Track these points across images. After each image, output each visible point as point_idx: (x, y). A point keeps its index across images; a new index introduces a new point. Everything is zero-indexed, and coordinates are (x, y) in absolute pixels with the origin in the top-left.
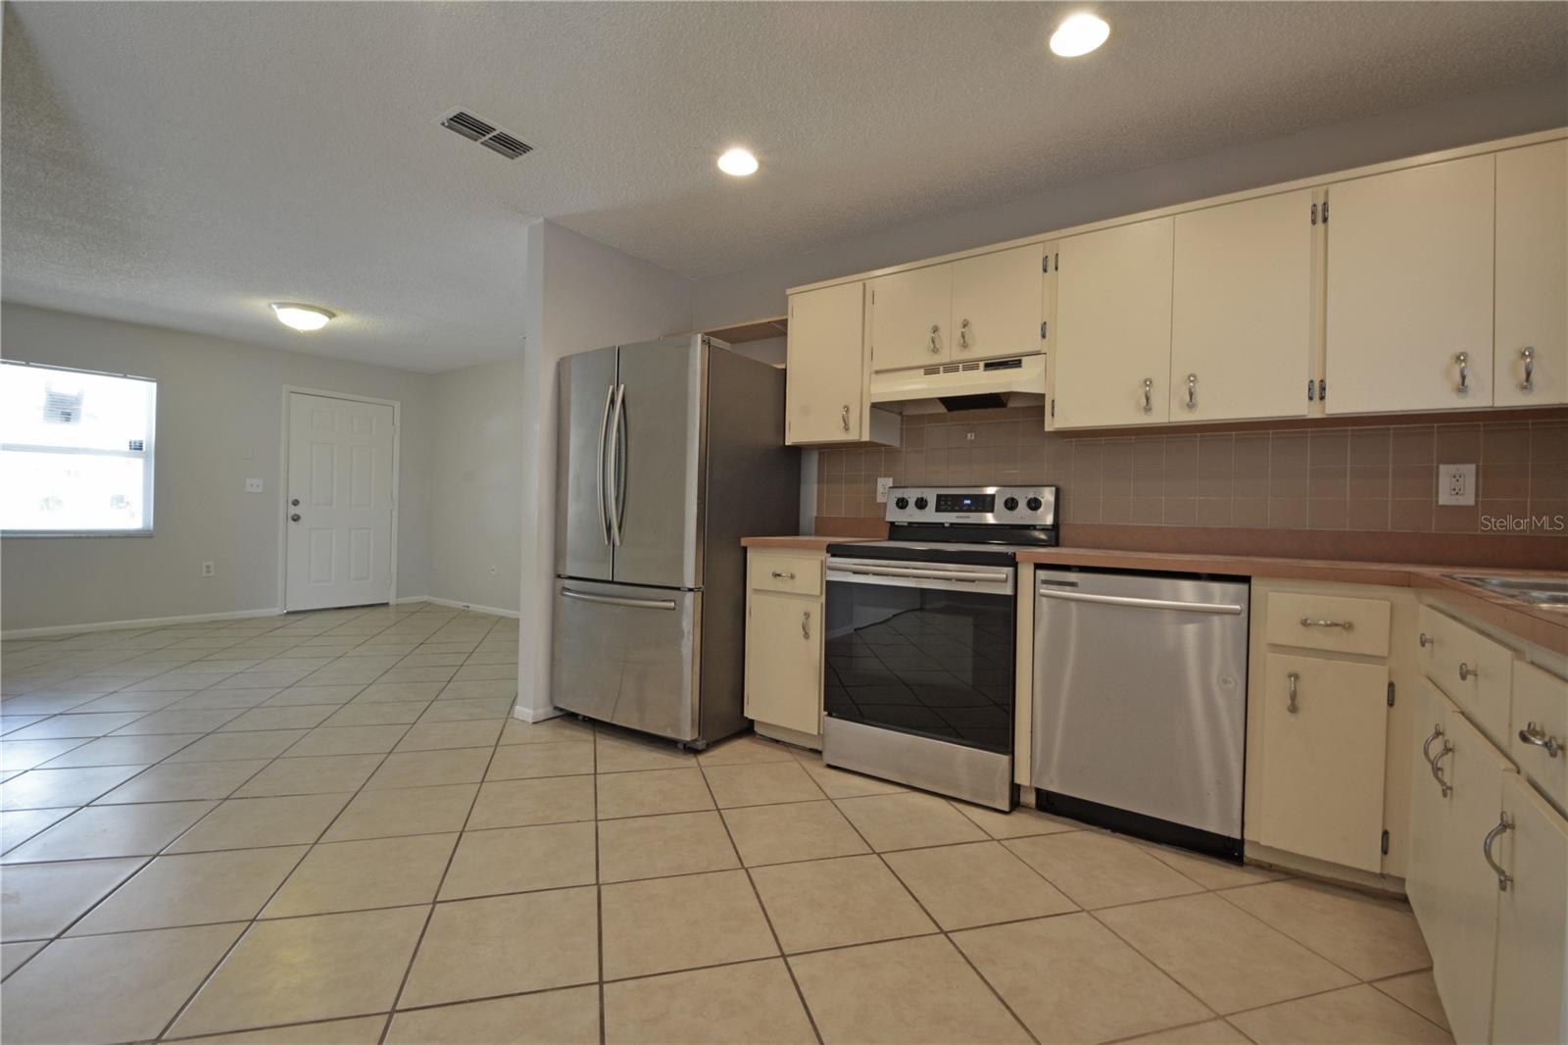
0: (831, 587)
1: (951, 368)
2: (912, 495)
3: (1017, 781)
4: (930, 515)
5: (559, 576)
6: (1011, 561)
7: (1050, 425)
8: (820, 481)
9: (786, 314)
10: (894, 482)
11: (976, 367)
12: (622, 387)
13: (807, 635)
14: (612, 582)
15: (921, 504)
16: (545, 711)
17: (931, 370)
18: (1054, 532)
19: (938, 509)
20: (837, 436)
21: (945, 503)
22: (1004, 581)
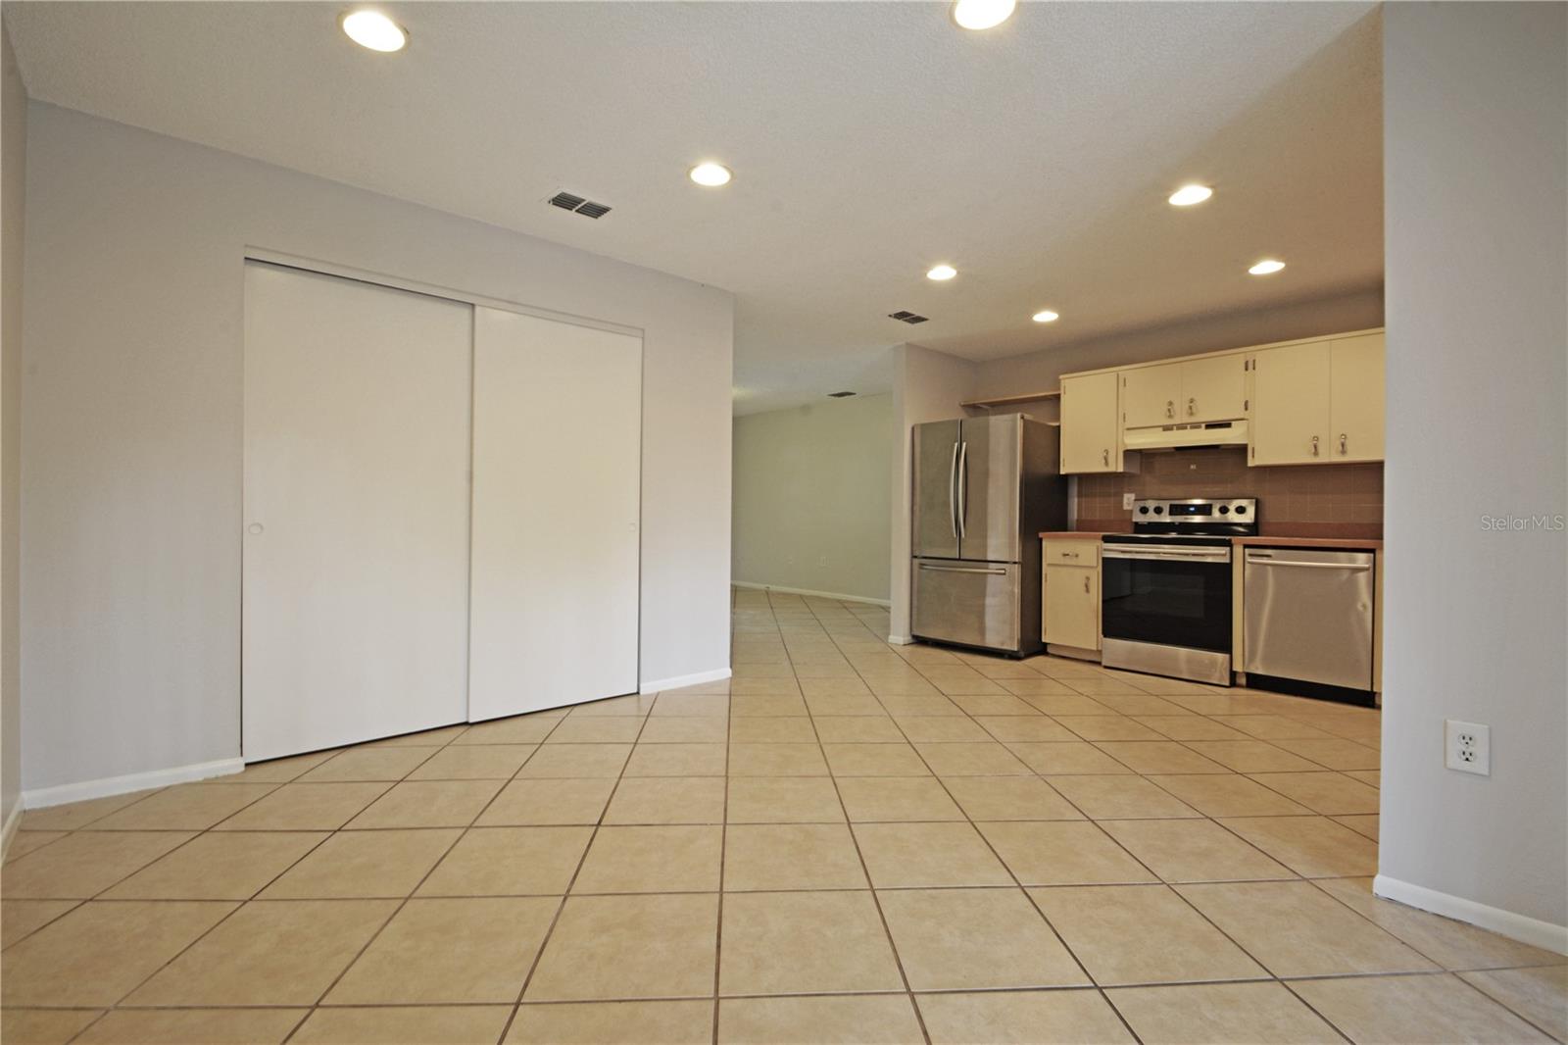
0: (1105, 561)
1: (1182, 427)
2: (1151, 505)
3: (1234, 669)
4: (1166, 518)
5: (916, 557)
6: (1229, 544)
7: (1251, 463)
8: (1080, 495)
9: (1059, 389)
10: (1136, 495)
11: (1199, 427)
12: (964, 444)
13: (1088, 591)
14: (959, 559)
15: (1158, 510)
16: (908, 639)
17: (1167, 428)
18: (1253, 529)
19: (1171, 514)
20: (1098, 467)
21: (1175, 510)
22: (1224, 555)
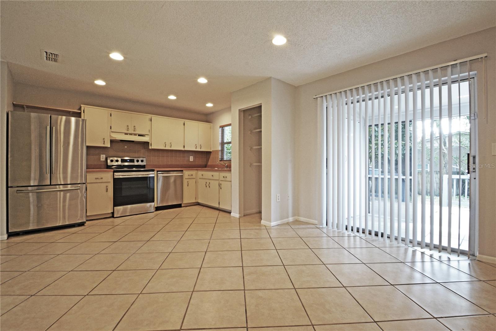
0: (115, 180)
1: (131, 134)
2: (115, 159)
3: (155, 206)
5: (10, 187)
6: (154, 171)
7: (150, 148)
10: (106, 155)
11: (136, 135)
12: (54, 127)
13: (107, 191)
17: (126, 134)
19: (122, 162)
20: (101, 145)
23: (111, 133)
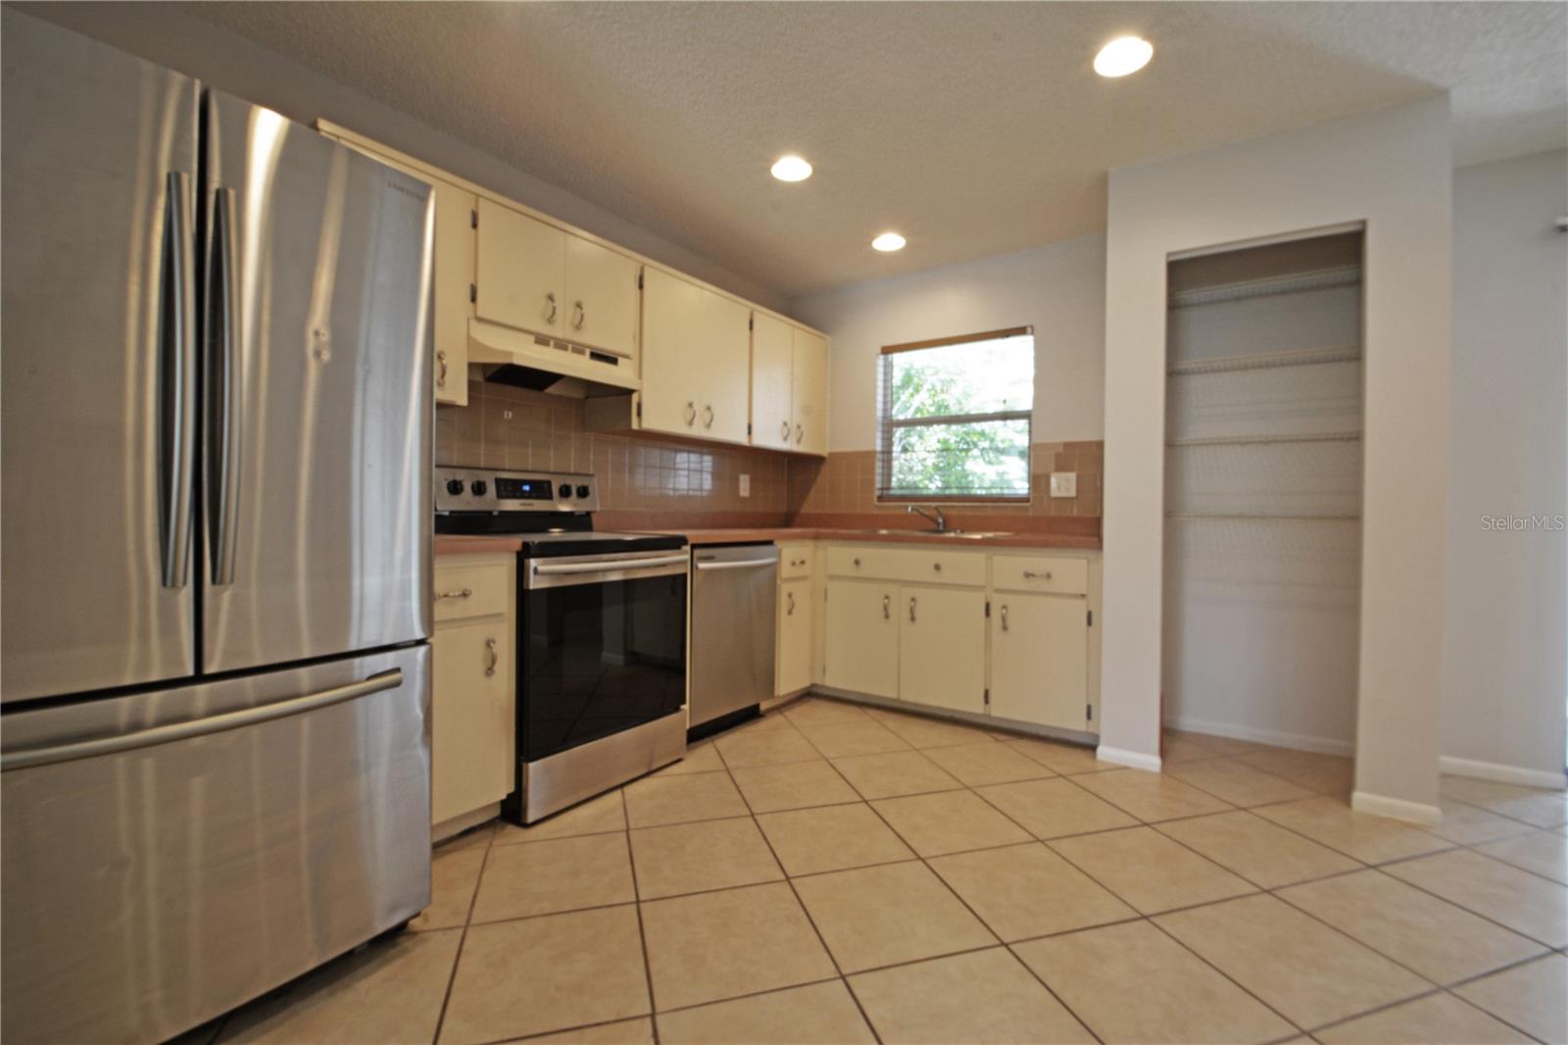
1: (561, 345)
2: (468, 479)
3: (686, 727)
7: (635, 423)
11: (583, 353)
13: (490, 671)
15: (479, 489)
17: (542, 340)
19: (500, 496)
21: (505, 488)
22: (683, 562)
23: (474, 323)
